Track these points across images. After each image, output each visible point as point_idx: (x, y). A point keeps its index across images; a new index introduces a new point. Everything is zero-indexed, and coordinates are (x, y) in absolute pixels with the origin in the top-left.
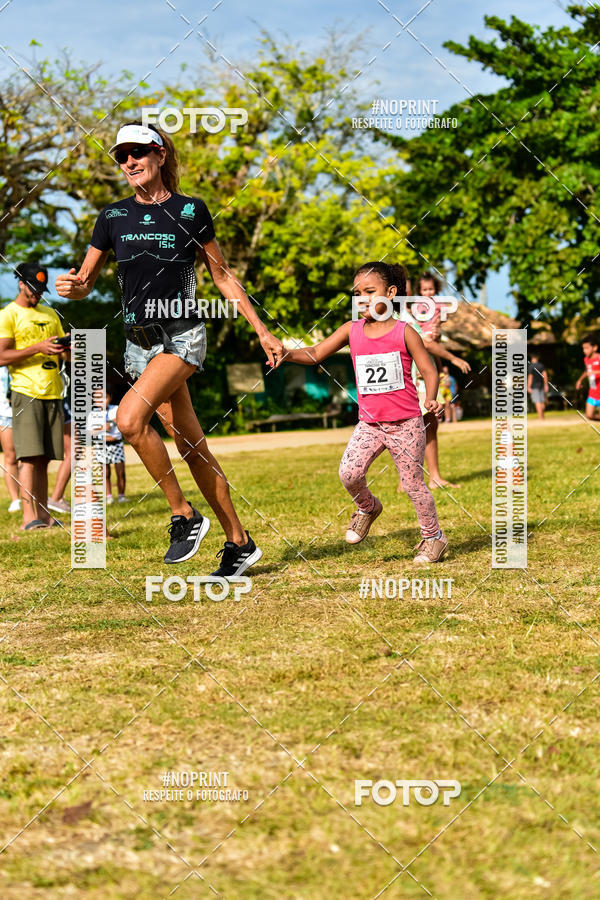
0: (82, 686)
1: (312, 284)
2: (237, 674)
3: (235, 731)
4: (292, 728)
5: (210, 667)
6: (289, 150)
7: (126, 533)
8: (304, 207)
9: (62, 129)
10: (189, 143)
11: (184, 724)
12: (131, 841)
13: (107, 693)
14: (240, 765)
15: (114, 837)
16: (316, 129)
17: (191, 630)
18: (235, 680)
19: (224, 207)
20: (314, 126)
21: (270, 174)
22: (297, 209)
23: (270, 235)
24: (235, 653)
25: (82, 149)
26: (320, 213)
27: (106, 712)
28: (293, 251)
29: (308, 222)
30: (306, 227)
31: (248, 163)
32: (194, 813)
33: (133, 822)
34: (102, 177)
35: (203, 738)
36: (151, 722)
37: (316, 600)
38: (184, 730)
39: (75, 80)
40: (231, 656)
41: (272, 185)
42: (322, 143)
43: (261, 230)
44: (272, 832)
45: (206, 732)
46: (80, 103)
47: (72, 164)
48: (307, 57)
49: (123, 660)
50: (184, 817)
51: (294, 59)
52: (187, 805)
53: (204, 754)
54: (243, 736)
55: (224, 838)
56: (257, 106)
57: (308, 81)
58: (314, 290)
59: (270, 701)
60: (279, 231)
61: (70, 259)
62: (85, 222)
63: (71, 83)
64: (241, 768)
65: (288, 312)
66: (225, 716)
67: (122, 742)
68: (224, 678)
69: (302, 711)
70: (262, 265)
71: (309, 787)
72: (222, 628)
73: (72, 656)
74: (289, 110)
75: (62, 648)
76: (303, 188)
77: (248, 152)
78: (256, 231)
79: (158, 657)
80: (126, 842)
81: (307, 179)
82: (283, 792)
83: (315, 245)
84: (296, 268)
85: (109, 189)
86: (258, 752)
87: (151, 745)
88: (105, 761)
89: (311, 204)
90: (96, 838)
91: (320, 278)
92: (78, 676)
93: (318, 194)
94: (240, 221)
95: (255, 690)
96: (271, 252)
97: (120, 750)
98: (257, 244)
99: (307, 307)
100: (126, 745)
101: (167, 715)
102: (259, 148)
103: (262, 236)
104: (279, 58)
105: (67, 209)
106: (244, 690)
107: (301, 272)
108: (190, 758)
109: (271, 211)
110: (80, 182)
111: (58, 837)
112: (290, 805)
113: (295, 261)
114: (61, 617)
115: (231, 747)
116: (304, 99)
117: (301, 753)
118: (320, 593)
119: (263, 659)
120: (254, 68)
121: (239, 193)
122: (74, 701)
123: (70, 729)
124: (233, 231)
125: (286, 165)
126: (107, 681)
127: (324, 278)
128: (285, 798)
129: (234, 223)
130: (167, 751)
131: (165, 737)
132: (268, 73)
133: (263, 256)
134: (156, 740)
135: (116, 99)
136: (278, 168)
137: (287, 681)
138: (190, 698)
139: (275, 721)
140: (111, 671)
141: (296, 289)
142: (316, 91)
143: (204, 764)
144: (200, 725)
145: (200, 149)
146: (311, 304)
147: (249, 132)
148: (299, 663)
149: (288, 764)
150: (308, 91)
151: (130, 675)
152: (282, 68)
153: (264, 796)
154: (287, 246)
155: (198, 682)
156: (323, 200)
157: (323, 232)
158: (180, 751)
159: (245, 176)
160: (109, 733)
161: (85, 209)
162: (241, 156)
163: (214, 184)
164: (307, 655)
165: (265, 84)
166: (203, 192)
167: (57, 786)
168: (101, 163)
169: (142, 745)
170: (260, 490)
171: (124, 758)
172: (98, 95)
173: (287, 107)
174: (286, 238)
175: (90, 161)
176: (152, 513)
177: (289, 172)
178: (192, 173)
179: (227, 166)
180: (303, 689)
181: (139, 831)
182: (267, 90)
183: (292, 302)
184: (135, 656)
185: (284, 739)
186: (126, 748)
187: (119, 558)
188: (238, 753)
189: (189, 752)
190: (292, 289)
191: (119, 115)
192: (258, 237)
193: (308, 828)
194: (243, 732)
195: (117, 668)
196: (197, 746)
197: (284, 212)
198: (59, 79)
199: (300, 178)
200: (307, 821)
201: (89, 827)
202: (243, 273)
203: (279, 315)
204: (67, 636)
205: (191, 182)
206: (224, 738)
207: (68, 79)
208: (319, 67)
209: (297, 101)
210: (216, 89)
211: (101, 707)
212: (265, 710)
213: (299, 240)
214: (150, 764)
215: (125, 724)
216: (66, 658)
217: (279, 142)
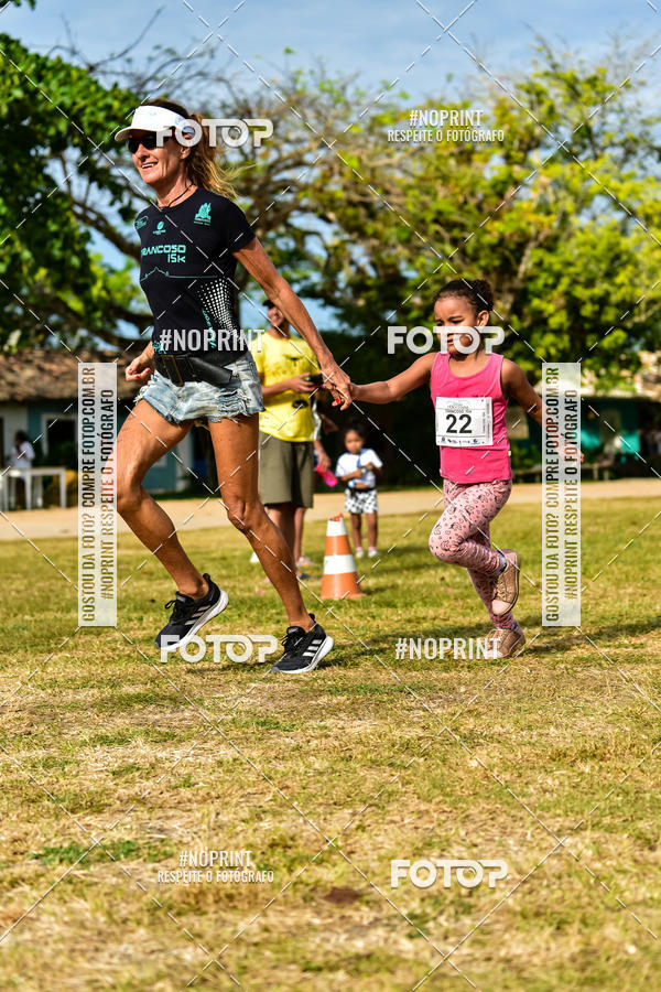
0: (342, 755)
1: (585, 319)
2: (512, 750)
3: (513, 812)
4: (577, 813)
5: (481, 741)
6: (562, 170)
7: (380, 590)
8: (579, 234)
9: (314, 145)
10: (452, 162)
11: (455, 802)
12: (404, 928)
13: (370, 764)
14: (520, 850)
15: (385, 922)
16: (594, 145)
17: (458, 699)
18: (511, 756)
19: (489, 232)
20: (592, 143)
21: (542, 196)
22: (571, 236)
23: (539, 264)
24: (508, 727)
25: (336, 167)
26: (596, 241)
27: (369, 785)
28: (564, 283)
29: (582, 250)
30: (580, 256)
31: (516, 183)
32: (472, 901)
33: (405, 907)
34: (356, 198)
35: (477, 819)
36: (418, 798)
37: (597, 672)
38: (456, 808)
39: (331, 91)
40: (504, 730)
41: (544, 208)
42: (600, 162)
43: (530, 257)
44: (560, 927)
45: (481, 813)
46: (336, 117)
47: (325, 184)
48: (586, 66)
49: (386, 729)
50: (462, 905)
51: (571, 68)
52: (464, 892)
53: (479, 836)
54: (521, 819)
55: (506, 930)
56: (529, 121)
57: (587, 92)
58: (587, 326)
59: (549, 782)
60: (550, 259)
61: (319, 288)
62: (336, 248)
63: (326, 96)
64: (520, 853)
65: (558, 350)
66: (501, 796)
67: (388, 818)
68: (498, 754)
69: (586, 794)
70: (530, 296)
71: (597, 878)
72: (492, 698)
73: (329, 722)
74: (565, 126)
75: (317, 712)
76: (578, 212)
77: (517, 171)
78: (524, 259)
79: (423, 727)
80: (399, 928)
81: (583, 202)
82: (571, 883)
83: (590, 276)
84: (568, 301)
85: (362, 211)
86: (539, 837)
87: (419, 823)
88: (370, 837)
89: (587, 230)
90: (365, 922)
91: (594, 313)
92: (337, 744)
93: (594, 218)
94: (507, 248)
95: (533, 768)
96: (540, 283)
97: (387, 827)
98: (525, 273)
99: (578, 345)
100: (394, 822)
101: (437, 792)
102: (531, 168)
103: (530, 265)
104: (554, 66)
105: (317, 233)
106: (521, 768)
107: (573, 306)
108: (464, 840)
109: (541, 237)
110: (331, 203)
111: (324, 918)
112: (578, 897)
113: (567, 294)
114: (315, 680)
115: (508, 830)
116: (581, 112)
117: (587, 841)
118: (600, 665)
119: (541, 735)
120: (527, 78)
121: (506, 217)
122: (334, 771)
123: (331, 802)
124: (498, 258)
125: (560, 187)
126: (369, 751)
127: (599, 313)
128: (572, 890)
129: (500, 250)
130: (438, 831)
131: (435, 815)
132: (543, 84)
133: (531, 287)
134: (426, 818)
135: (374, 112)
136: (550, 190)
137: (568, 760)
138: (461, 774)
139: (557, 804)
140: (373, 740)
141: (567, 325)
142: (595, 104)
143: (480, 847)
144: (473, 803)
145: (464, 169)
146: (583, 342)
147: (520, 149)
148: (580, 740)
149: (573, 852)
150: (585, 104)
151: (393, 746)
152: (558, 78)
153: (548, 886)
154: (558, 276)
155: (469, 757)
156: (600, 225)
157: (598, 261)
158: (453, 831)
159: (514, 197)
160: (373, 808)
161: (336, 234)
162: (510, 176)
163: (479, 207)
164: (589, 732)
165: (538, 96)
166: (466, 215)
167: (320, 862)
168: (356, 183)
169: (409, 823)
170: (525, 548)
171: (392, 836)
172: (355, 108)
173: (564, 121)
174: (557, 267)
175: (343, 181)
176: (408, 569)
177: (562, 194)
178: (454, 195)
179: (494, 186)
180: (587, 770)
181: (412, 916)
182: (540, 103)
183: (562, 340)
184: (398, 725)
185: (567, 824)
186: (393, 825)
187: (374, 617)
188: (517, 836)
189: (463, 833)
190: (561, 325)
191: (377, 130)
192: (526, 266)
193: (600, 924)
194: (521, 814)
195: (380, 737)
196: (471, 827)
197: (556, 239)
198: (313, 91)
199: (575, 201)
200: (600, 917)
201: (357, 909)
202: (508, 306)
203: (548, 354)
204: (323, 700)
205: (453, 204)
206: (501, 819)
207: (323, 91)
208: (600, 76)
209: (574, 114)
210: (483, 101)
211: (364, 779)
212: (545, 791)
213: (572, 270)
214: (420, 845)
215: (392, 798)
216: (323, 723)
217: (552, 160)
